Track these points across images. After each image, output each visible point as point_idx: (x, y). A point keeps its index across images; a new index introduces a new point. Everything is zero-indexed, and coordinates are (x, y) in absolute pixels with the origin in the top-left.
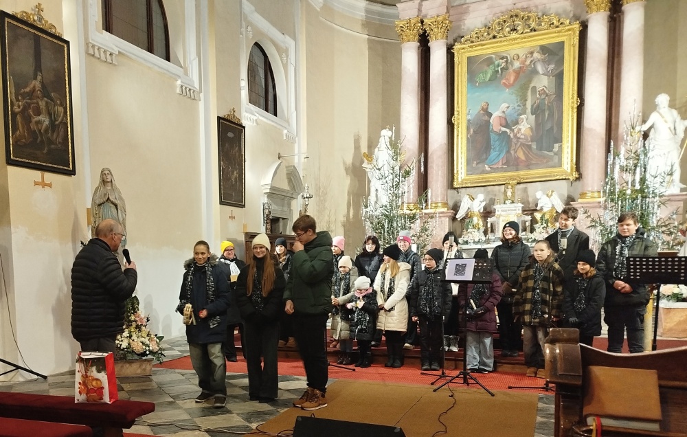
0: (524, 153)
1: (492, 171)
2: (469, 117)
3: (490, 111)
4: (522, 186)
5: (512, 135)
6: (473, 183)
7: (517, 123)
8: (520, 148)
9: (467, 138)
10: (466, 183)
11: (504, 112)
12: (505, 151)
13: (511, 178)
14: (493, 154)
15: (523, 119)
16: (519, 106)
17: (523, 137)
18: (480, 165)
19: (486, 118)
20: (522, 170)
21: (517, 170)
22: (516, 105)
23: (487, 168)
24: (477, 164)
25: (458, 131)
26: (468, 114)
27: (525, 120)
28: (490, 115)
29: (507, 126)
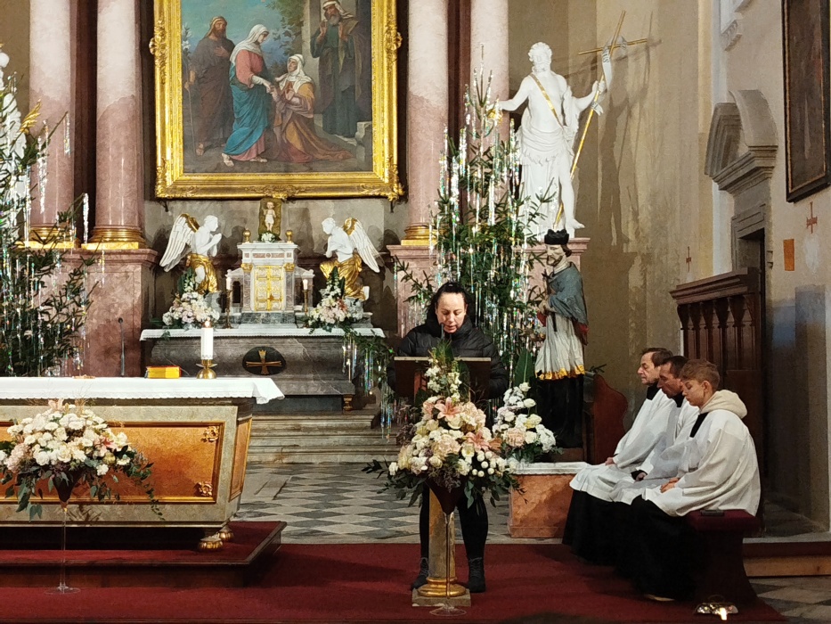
0: (300, 134)
1: (237, 168)
2: (187, 45)
3: (229, 37)
4: (298, 205)
5: (274, 95)
6: (197, 191)
7: (285, 71)
8: (291, 125)
9: (184, 91)
10: (183, 190)
11: (257, 43)
12: (261, 127)
13: (277, 187)
14: (239, 131)
15: (295, 63)
16: (287, 34)
17: (296, 100)
18: (212, 153)
19: (222, 51)
20: (297, 171)
21: (287, 171)
22: (281, 31)
23: (226, 160)
24: (205, 149)
25: (163, 72)
26: (184, 38)
27: (300, 65)
28: (230, 46)
29: (264, 73)
